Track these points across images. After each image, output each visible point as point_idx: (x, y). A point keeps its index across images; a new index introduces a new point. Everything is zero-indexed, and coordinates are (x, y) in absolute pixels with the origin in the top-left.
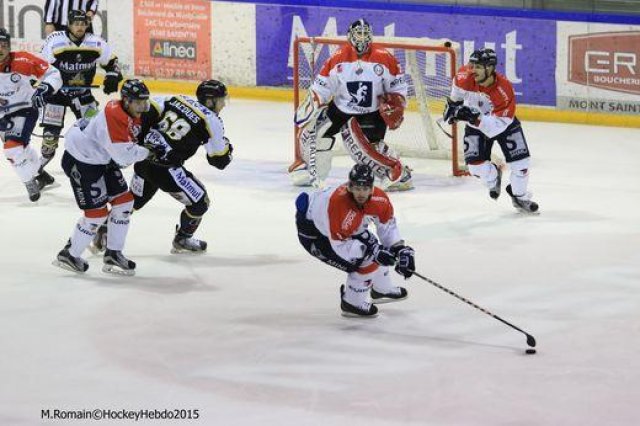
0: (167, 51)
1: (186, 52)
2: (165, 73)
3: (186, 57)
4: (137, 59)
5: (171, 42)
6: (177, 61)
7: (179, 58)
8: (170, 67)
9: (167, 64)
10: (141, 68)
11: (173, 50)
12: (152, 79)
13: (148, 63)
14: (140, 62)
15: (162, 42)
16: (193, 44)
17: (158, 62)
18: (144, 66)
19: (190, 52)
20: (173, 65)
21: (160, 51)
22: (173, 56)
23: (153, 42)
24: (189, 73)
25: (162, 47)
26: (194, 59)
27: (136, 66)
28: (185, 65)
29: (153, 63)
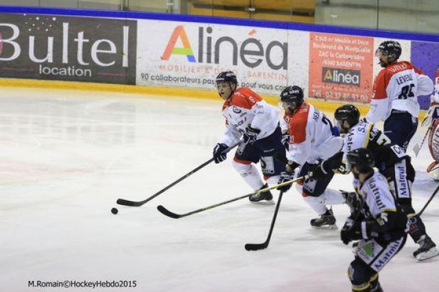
0: (336, 78)
1: (352, 78)
2: (334, 96)
3: (351, 83)
4: (311, 83)
5: (339, 71)
6: (344, 86)
7: (345, 83)
8: (338, 91)
9: (335, 88)
10: (314, 91)
11: (341, 77)
12: (323, 100)
13: (319, 87)
14: (313, 86)
15: (332, 70)
16: (358, 73)
17: (329, 87)
18: (316, 89)
19: (355, 79)
20: (341, 89)
21: (330, 77)
22: (341, 82)
23: (325, 70)
24: (354, 96)
25: (332, 74)
26: (358, 85)
27: (310, 89)
28: (350, 90)
29: (324, 87)
